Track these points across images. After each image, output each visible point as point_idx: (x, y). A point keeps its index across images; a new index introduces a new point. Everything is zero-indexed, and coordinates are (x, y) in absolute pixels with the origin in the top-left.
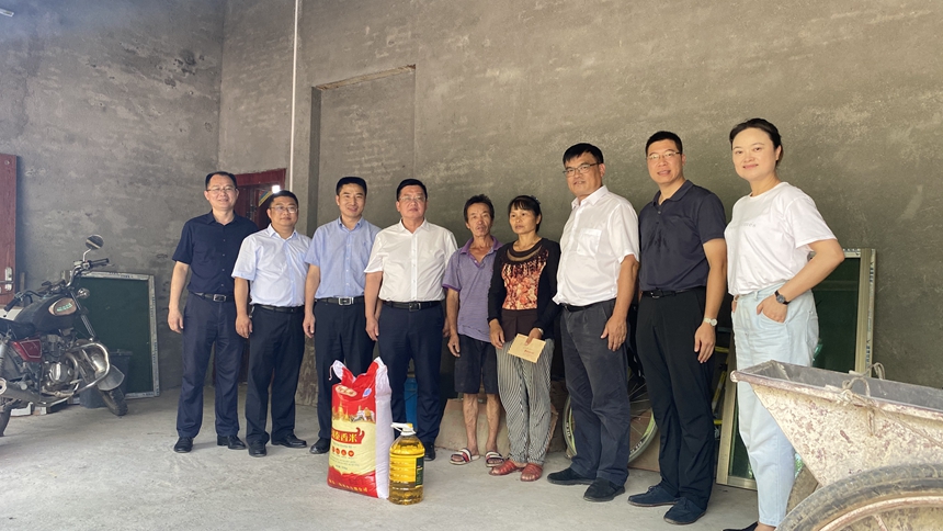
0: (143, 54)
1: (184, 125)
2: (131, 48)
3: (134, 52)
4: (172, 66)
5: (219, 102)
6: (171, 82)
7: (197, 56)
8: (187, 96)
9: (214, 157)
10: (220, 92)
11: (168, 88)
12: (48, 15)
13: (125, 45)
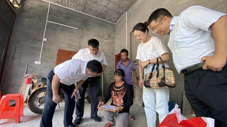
0: (101, 35)
1: (109, 47)
2: (99, 34)
3: (99, 35)
4: (106, 37)
5: (115, 43)
6: (106, 39)
7: (111, 35)
8: (109, 42)
9: (114, 52)
10: (115, 41)
11: (106, 41)
12: (85, 29)
13: (98, 33)
